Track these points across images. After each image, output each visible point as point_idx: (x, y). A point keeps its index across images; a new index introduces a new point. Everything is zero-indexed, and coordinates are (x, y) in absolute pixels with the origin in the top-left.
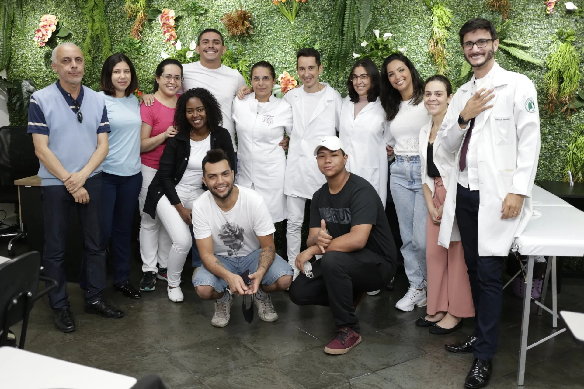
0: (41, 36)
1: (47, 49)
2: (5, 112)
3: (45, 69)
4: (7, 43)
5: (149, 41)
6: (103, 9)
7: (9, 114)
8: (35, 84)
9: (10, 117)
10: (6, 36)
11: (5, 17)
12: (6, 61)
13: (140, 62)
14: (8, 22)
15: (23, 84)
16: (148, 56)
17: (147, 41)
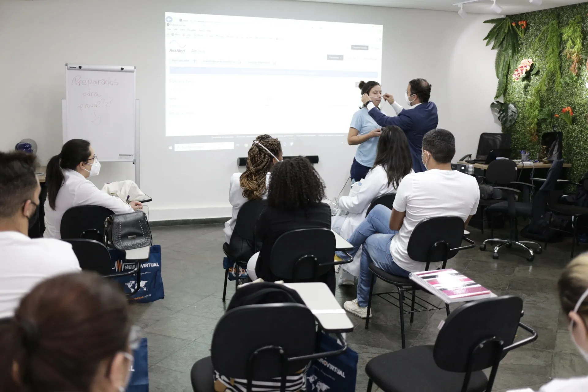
0: (517, 74)
1: (525, 82)
2: (499, 125)
3: (523, 96)
4: (503, 79)
5: (585, 75)
6: (557, 54)
7: (502, 126)
8: (517, 106)
9: (502, 128)
10: (503, 74)
11: (504, 62)
12: (501, 91)
13: (578, 90)
14: (506, 65)
15: (509, 106)
16: (583, 86)
17: (584, 74)
